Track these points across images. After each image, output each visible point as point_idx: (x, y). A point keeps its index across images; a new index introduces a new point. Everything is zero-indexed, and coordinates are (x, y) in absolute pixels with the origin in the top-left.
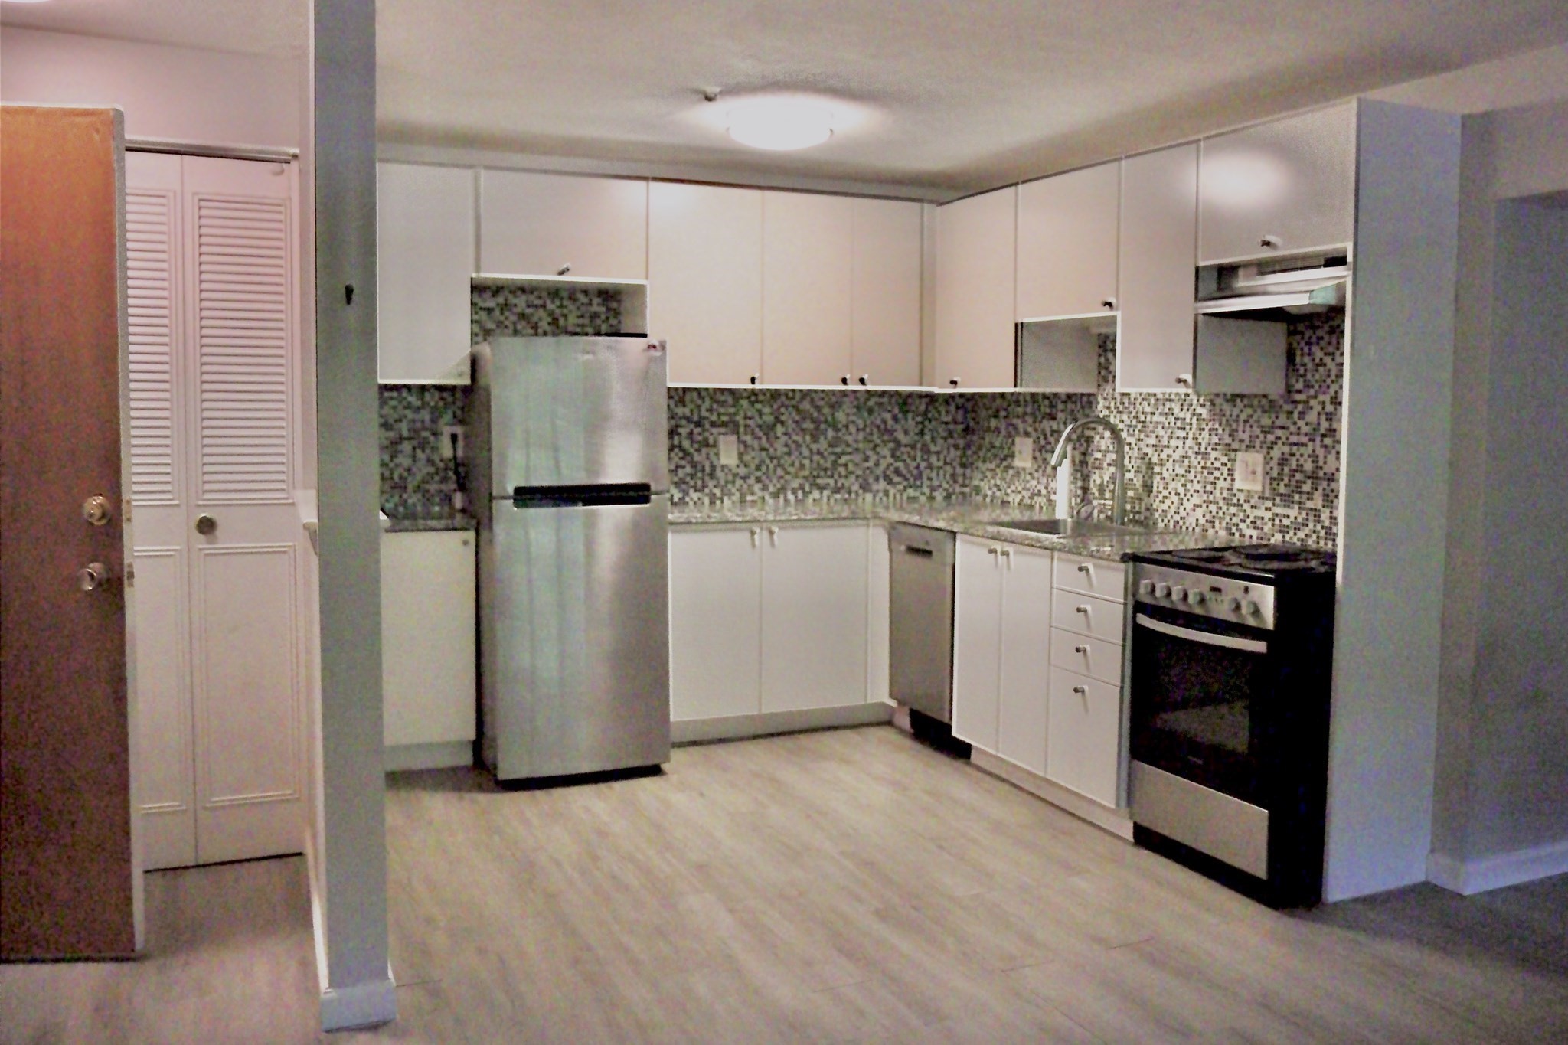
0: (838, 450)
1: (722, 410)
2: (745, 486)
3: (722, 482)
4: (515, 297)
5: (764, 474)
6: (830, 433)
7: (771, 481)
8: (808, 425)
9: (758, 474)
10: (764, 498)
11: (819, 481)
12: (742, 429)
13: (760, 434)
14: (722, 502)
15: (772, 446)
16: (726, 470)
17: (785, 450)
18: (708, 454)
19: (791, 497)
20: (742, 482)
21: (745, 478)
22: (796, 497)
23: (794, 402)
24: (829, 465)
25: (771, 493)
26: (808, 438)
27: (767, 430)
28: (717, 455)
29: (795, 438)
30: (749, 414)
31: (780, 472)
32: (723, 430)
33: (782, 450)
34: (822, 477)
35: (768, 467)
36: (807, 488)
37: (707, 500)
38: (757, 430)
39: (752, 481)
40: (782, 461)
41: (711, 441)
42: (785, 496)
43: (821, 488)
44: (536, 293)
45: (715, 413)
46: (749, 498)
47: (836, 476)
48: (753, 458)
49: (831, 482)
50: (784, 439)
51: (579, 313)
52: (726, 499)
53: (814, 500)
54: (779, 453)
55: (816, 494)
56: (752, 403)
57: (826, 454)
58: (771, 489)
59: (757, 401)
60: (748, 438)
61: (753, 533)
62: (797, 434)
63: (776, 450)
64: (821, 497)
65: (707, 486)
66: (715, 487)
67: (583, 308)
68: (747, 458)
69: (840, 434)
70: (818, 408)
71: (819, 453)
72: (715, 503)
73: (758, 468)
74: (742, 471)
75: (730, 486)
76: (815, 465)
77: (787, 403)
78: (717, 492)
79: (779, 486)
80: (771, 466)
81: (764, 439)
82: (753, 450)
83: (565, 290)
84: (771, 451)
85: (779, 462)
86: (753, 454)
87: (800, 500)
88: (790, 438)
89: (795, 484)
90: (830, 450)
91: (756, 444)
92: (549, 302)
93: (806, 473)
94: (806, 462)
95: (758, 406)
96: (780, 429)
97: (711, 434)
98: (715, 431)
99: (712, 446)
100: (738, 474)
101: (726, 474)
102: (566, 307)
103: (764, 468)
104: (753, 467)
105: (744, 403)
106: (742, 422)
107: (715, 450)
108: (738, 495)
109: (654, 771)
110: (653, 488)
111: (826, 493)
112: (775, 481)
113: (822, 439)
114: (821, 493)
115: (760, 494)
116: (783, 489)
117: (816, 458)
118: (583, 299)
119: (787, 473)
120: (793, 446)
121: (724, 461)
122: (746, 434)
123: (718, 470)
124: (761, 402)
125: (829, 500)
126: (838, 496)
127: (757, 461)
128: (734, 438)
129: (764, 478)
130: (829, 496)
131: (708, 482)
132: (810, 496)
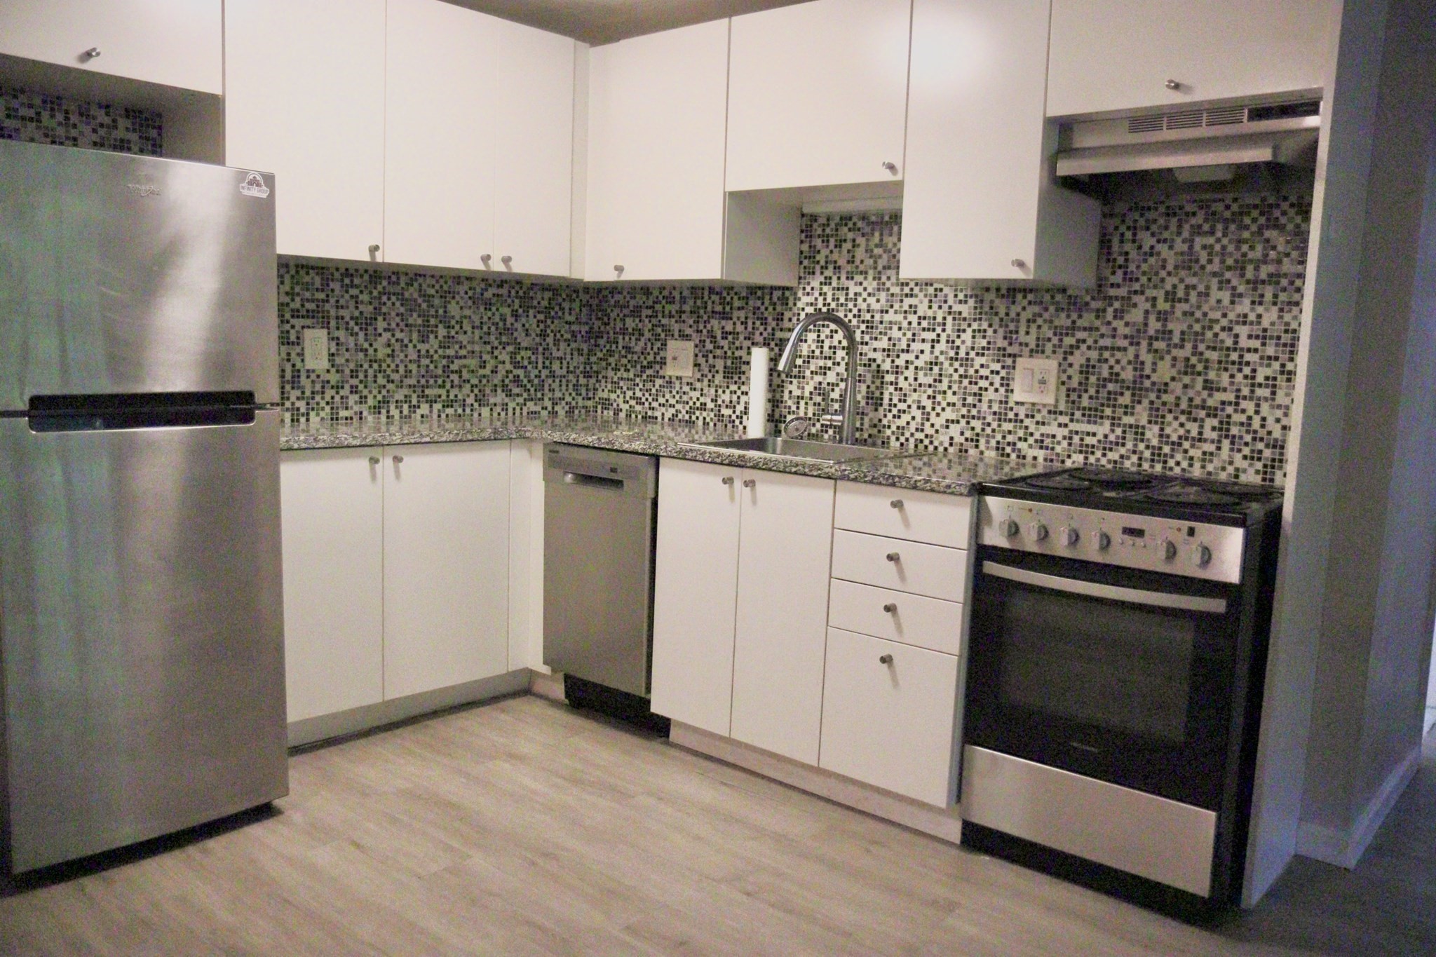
0: (450, 352)
1: (308, 295)
2: (337, 398)
3: (308, 393)
5: (361, 382)
6: (442, 331)
7: (370, 392)
8: (415, 319)
9: (355, 382)
10: (361, 413)
11: (427, 392)
12: (333, 323)
13: (356, 329)
14: (308, 420)
15: (371, 345)
16: (313, 376)
17: (389, 351)
18: (289, 354)
19: (394, 412)
20: (333, 392)
21: (338, 388)
22: (401, 412)
23: (398, 289)
24: (440, 372)
25: (370, 407)
26: (415, 336)
27: (366, 323)
28: (301, 354)
29: (399, 335)
30: (342, 302)
31: (381, 381)
32: (308, 322)
33: (382, 352)
34: (431, 387)
35: (366, 371)
36: (414, 402)
37: (288, 416)
38: (352, 323)
39: (345, 392)
40: (384, 366)
41: (293, 338)
42: (388, 412)
43: (431, 402)
44: (23, 98)
45: (298, 299)
46: (343, 413)
47: (448, 385)
48: (347, 361)
49: (443, 392)
50: (387, 335)
51: (94, 137)
52: (312, 414)
53: (422, 416)
54: (380, 355)
55: (424, 409)
56: (346, 289)
57: (436, 357)
58: (371, 402)
59: (352, 286)
60: (341, 334)
61: (374, 461)
62: (402, 331)
63: (376, 350)
64: (431, 412)
65: (288, 399)
66: (298, 398)
67: (102, 132)
68: (339, 360)
69: (453, 333)
70: (428, 298)
71: (428, 355)
72: (298, 420)
73: (354, 373)
74: (334, 378)
75: (318, 398)
76: (423, 371)
77: (391, 289)
78: (301, 405)
79: (379, 398)
80: (371, 372)
81: (361, 335)
82: (347, 350)
84: (371, 351)
85: (380, 366)
86: (347, 355)
87: (406, 417)
88: (393, 335)
89: (400, 396)
90: (440, 352)
91: (351, 340)
92: (45, 115)
93: (413, 381)
94: (413, 367)
95: (354, 292)
96: (381, 324)
97: (293, 327)
98: (298, 323)
99: (293, 343)
100: (328, 382)
101: (313, 382)
103: (361, 376)
104: (347, 372)
105: (335, 286)
106: (333, 313)
107: (298, 349)
108: (328, 409)
109: (264, 812)
110: (259, 399)
111: (438, 406)
112: (375, 392)
113: (432, 336)
114: (431, 406)
115: (356, 408)
116: (386, 402)
117: (425, 361)
118: (102, 117)
119: (390, 381)
120: (397, 346)
121: (310, 364)
122: (338, 328)
123: (303, 375)
124: (357, 287)
125: (439, 416)
126: (450, 411)
127: (352, 366)
128: (325, 331)
129: (361, 387)
130: (439, 411)
131: (289, 393)
132: (418, 411)
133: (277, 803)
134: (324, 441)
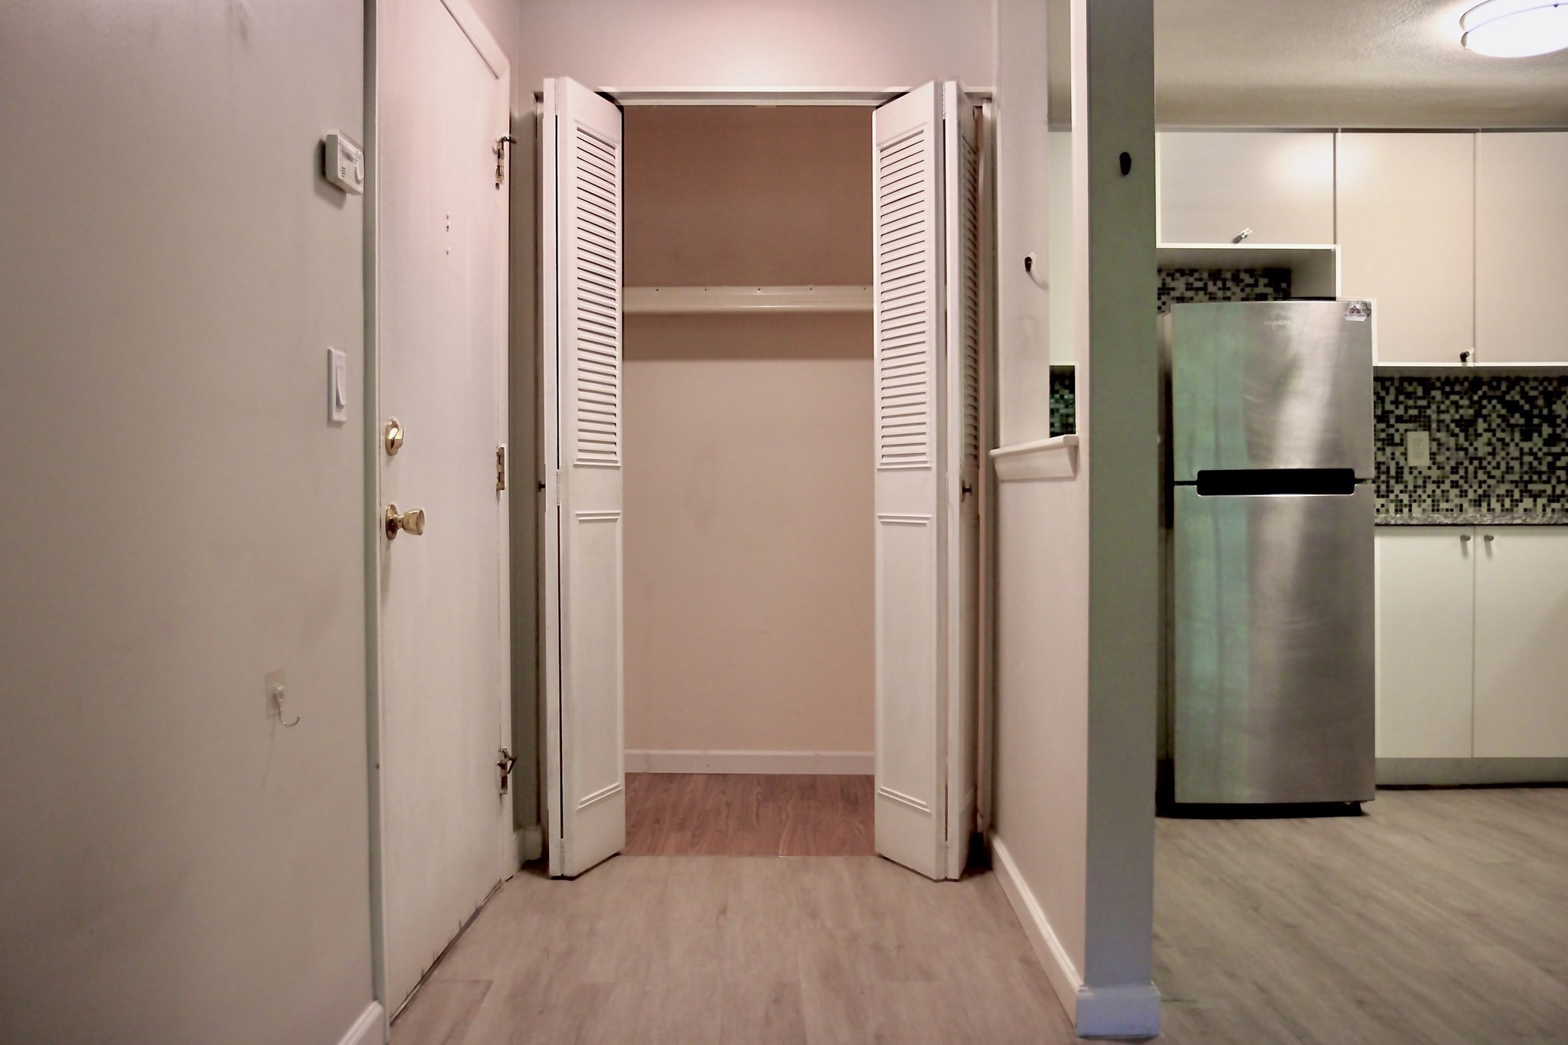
0: (1556, 449)
1: (1411, 403)
2: (1438, 492)
3: (1411, 487)
4: (1173, 279)
5: (1461, 477)
6: (1546, 430)
7: (1471, 487)
8: (1517, 419)
9: (1455, 477)
10: (1461, 506)
11: (1530, 487)
12: (1434, 426)
13: (1457, 430)
14: (1410, 510)
15: (1471, 445)
16: (1415, 473)
17: (1490, 449)
18: (1393, 454)
19: (1495, 504)
20: (1434, 486)
21: (1438, 483)
22: (1503, 505)
23: (1498, 393)
24: (1544, 468)
25: (1470, 501)
26: (1517, 436)
27: (1466, 425)
28: (1405, 454)
29: (1500, 434)
30: (1443, 407)
31: (1481, 476)
32: (1411, 426)
33: (1483, 450)
34: (1535, 482)
35: (1466, 468)
36: (1517, 496)
37: (1392, 507)
38: (1452, 426)
39: (1446, 486)
40: (1485, 463)
41: (1397, 439)
42: (1489, 505)
43: (1535, 497)
44: (1196, 275)
45: (1402, 407)
46: (1443, 505)
47: (1554, 481)
48: (1448, 459)
49: (1548, 488)
50: (1487, 436)
51: (1243, 295)
52: (1414, 505)
53: (1525, 510)
54: (1480, 454)
55: (1528, 502)
56: (1446, 395)
57: (1540, 454)
58: (1471, 495)
59: (1453, 392)
60: (1442, 436)
61: (1465, 539)
62: (1503, 431)
63: (1476, 449)
64: (1535, 505)
65: (1392, 492)
66: (1401, 492)
67: (1248, 290)
68: (1440, 459)
69: (1559, 431)
70: (1531, 401)
71: (1531, 453)
72: (1401, 511)
73: (1455, 470)
74: (1435, 473)
75: (1420, 491)
76: (1526, 468)
77: (1490, 393)
78: (1405, 498)
79: (1480, 492)
80: (1471, 469)
81: (1462, 436)
82: (1448, 449)
83: (1228, 270)
84: (1471, 450)
85: (1480, 463)
86: (1448, 454)
87: (1507, 510)
88: (1494, 435)
89: (1501, 490)
90: (1545, 449)
91: (1452, 442)
93: (1516, 477)
94: (1516, 464)
95: (1455, 398)
96: (1481, 425)
97: (1397, 430)
98: (1402, 427)
99: (1397, 445)
100: (1429, 477)
101: (1415, 477)
102: (1229, 289)
103: (1462, 472)
104: (1448, 468)
105: (1437, 394)
106: (1434, 417)
107: (1401, 449)
108: (1429, 501)
110: (1357, 476)
111: (1541, 501)
112: (1476, 486)
113: (1535, 435)
114: (1535, 501)
115: (1457, 501)
116: (1486, 495)
117: (1527, 459)
118: (1249, 280)
119: (1491, 477)
120: (1499, 445)
121: (1412, 461)
122: (1439, 430)
123: (1406, 471)
124: (1457, 393)
125: (1544, 510)
126: (1556, 506)
127: (1453, 463)
128: (1427, 433)
129: (1461, 482)
130: (1544, 505)
131: (1393, 486)
132: (1520, 504)
133: (1364, 807)
134: (1418, 519)
